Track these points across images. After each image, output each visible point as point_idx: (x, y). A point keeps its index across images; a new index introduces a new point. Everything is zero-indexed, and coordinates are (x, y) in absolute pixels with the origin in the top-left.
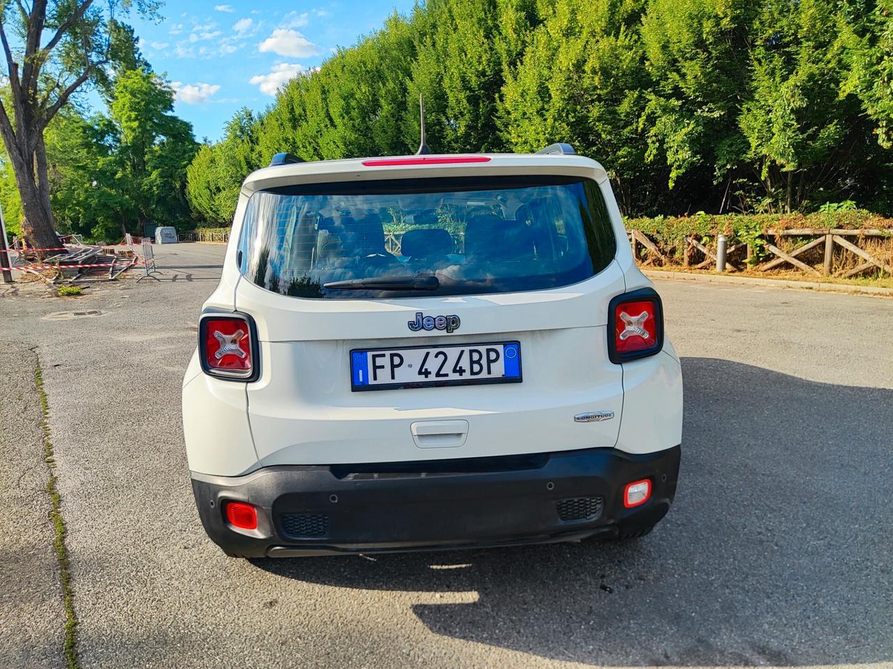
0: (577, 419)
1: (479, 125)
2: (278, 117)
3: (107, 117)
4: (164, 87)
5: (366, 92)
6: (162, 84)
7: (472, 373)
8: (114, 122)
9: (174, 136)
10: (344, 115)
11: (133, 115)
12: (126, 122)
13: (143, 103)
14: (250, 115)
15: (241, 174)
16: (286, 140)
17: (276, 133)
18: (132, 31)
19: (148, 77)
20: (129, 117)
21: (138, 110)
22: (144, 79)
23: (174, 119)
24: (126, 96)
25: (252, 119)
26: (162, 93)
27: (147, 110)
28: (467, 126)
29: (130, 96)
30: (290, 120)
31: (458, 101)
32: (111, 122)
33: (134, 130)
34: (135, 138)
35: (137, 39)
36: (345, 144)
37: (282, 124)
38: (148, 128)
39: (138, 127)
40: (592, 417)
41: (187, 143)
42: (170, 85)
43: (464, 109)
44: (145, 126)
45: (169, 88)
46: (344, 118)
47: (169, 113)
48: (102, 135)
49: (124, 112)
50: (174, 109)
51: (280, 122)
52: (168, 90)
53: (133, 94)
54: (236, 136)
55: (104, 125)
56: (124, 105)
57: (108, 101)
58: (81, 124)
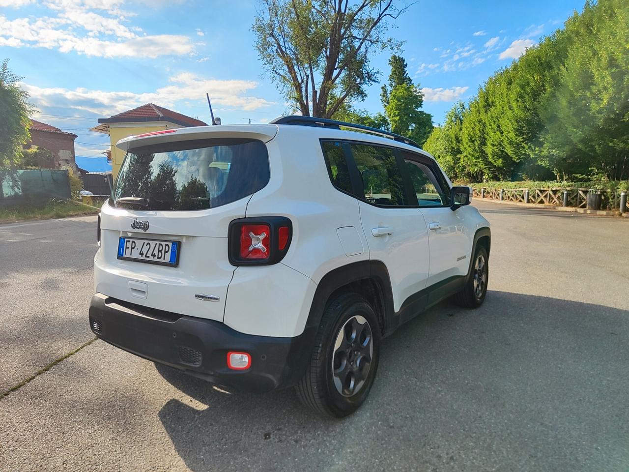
0: (196, 296)
1: (623, 96)
2: (476, 105)
3: (383, 115)
4: (418, 93)
5: (537, 80)
6: (417, 91)
7: (158, 258)
8: (387, 118)
9: (420, 124)
10: (519, 99)
11: (397, 112)
12: (393, 117)
13: (403, 105)
14: (463, 106)
15: (452, 147)
16: (480, 121)
17: (474, 117)
18: (404, 61)
19: (409, 88)
20: (395, 114)
21: (400, 109)
22: (406, 90)
23: (422, 112)
24: (394, 101)
25: (464, 108)
26: (416, 97)
27: (406, 109)
28: (611, 99)
29: (396, 101)
30: (484, 107)
31: (603, 78)
32: (385, 118)
33: (396, 122)
34: (396, 126)
35: (406, 65)
36: (516, 121)
37: (478, 110)
38: (405, 120)
39: (399, 120)
40: (206, 298)
41: (427, 128)
42: (421, 91)
43: (608, 84)
44: (403, 119)
45: (421, 93)
46: (518, 101)
47: (420, 109)
48: (379, 125)
49: (392, 111)
50: (422, 106)
51: (477, 109)
52: (420, 94)
53: (399, 100)
54: (452, 121)
55: (381, 120)
56: (392, 107)
57: (386, 106)
58: (369, 121)
